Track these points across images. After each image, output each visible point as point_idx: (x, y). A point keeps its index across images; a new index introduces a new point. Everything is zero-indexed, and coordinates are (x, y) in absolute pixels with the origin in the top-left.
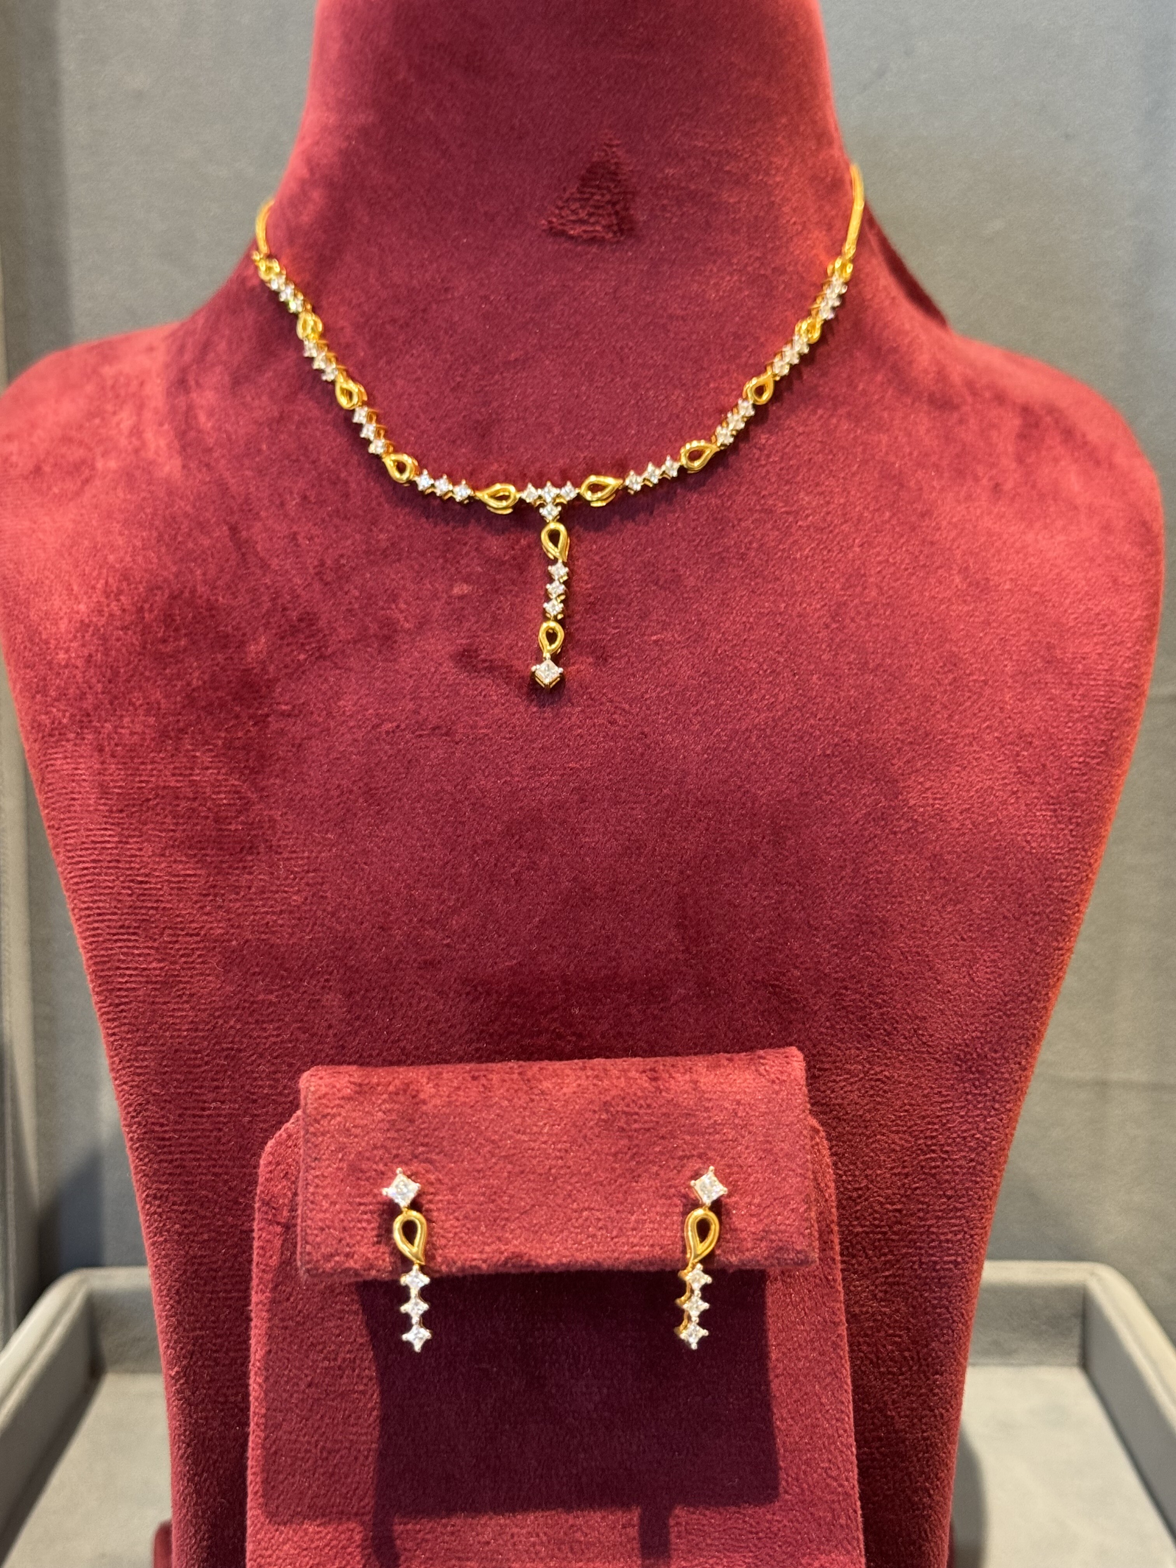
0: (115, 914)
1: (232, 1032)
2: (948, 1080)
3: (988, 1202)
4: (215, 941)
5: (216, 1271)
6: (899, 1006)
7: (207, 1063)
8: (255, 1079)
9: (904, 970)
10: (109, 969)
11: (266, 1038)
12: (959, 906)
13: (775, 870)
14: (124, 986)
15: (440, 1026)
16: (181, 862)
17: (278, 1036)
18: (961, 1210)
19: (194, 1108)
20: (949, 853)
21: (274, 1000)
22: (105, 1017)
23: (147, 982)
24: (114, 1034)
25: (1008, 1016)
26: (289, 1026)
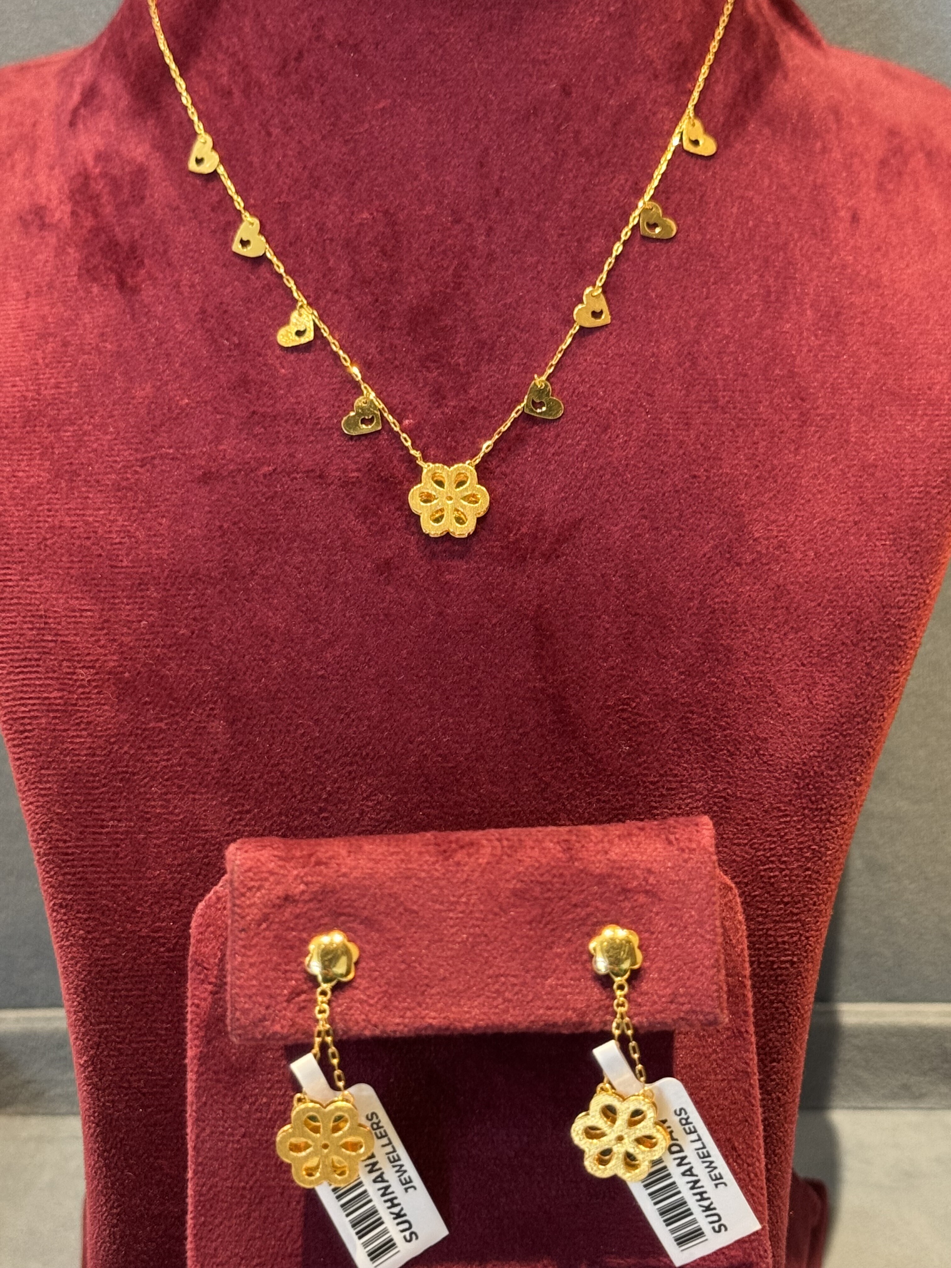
0: (18, 648)
1: (127, 757)
2: (786, 796)
3: (823, 906)
4: (110, 673)
5: (117, 971)
6: (741, 728)
7: (104, 786)
8: (149, 800)
9: (747, 694)
10: (14, 699)
11: (157, 762)
12: (800, 634)
13: (627, 602)
14: (28, 715)
15: (316, 751)
16: (77, 598)
17: (168, 760)
18: (797, 914)
19: (94, 826)
20: (792, 583)
21: (164, 727)
22: (10, 743)
23: (48, 711)
24: (20, 759)
25: (845, 736)
26: (177, 750)
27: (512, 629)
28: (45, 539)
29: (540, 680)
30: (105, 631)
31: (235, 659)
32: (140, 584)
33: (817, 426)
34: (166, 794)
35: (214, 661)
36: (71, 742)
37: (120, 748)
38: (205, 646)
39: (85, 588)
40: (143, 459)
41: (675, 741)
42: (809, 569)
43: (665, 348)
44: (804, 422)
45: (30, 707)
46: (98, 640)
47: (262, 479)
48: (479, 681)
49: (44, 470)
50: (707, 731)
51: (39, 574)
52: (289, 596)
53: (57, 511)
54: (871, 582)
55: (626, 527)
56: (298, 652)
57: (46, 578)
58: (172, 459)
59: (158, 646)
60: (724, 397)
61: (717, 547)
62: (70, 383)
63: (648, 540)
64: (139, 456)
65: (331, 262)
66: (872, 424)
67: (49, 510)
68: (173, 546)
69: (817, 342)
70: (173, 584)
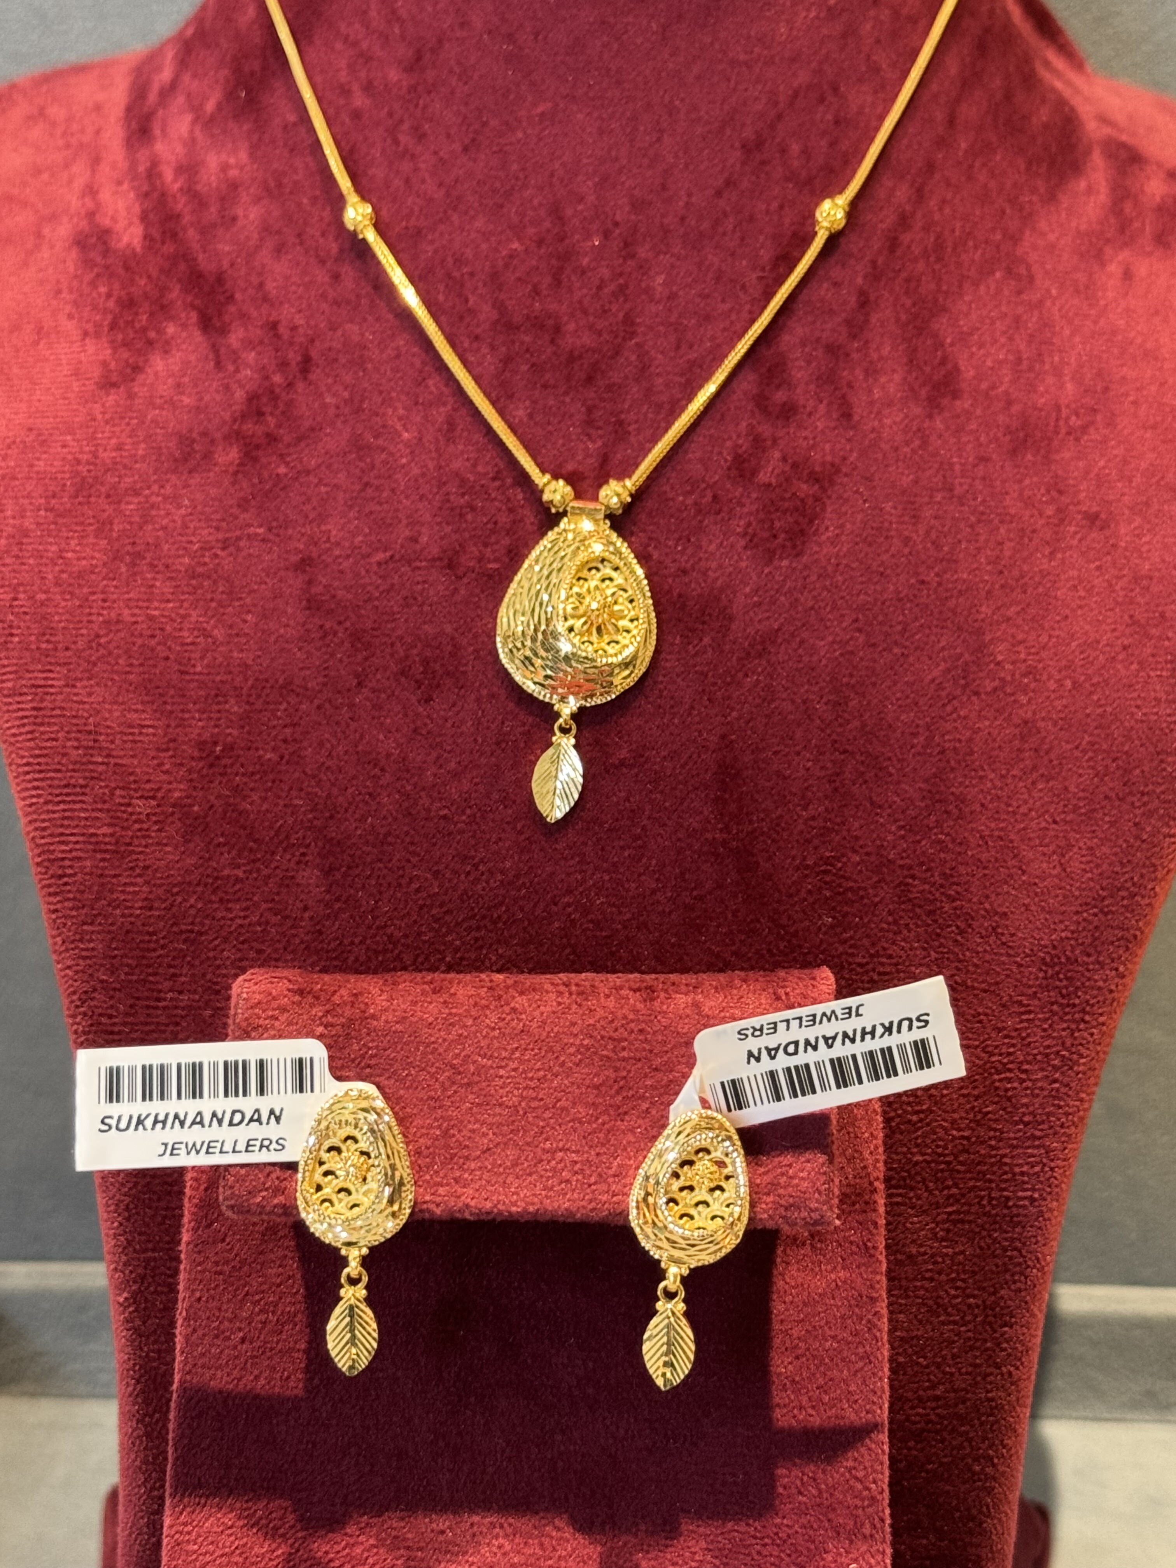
27: (686, 764)
28: (98, 636)
29: (721, 830)
30: (171, 753)
31: (335, 791)
32: (217, 695)
33: (1077, 525)
34: (241, 960)
35: (308, 794)
36: (123, 892)
37: (185, 900)
38: (297, 775)
39: (146, 698)
40: (227, 539)
41: (890, 913)
42: (1064, 702)
43: (888, 421)
44: (1062, 521)
45: (71, 846)
46: (161, 765)
47: (375, 568)
48: (644, 828)
49: (99, 551)
50: (932, 902)
51: (89, 679)
52: (406, 715)
53: (114, 601)
54: (1142, 721)
55: (834, 642)
56: (415, 786)
57: (98, 684)
58: (263, 540)
59: (237, 774)
60: (961, 484)
61: (949, 670)
62: (135, 444)
63: (862, 659)
64: (220, 536)
65: (471, 302)
66: (1147, 526)
67: (104, 601)
68: (260, 649)
69: (1079, 423)
70: (259, 696)
